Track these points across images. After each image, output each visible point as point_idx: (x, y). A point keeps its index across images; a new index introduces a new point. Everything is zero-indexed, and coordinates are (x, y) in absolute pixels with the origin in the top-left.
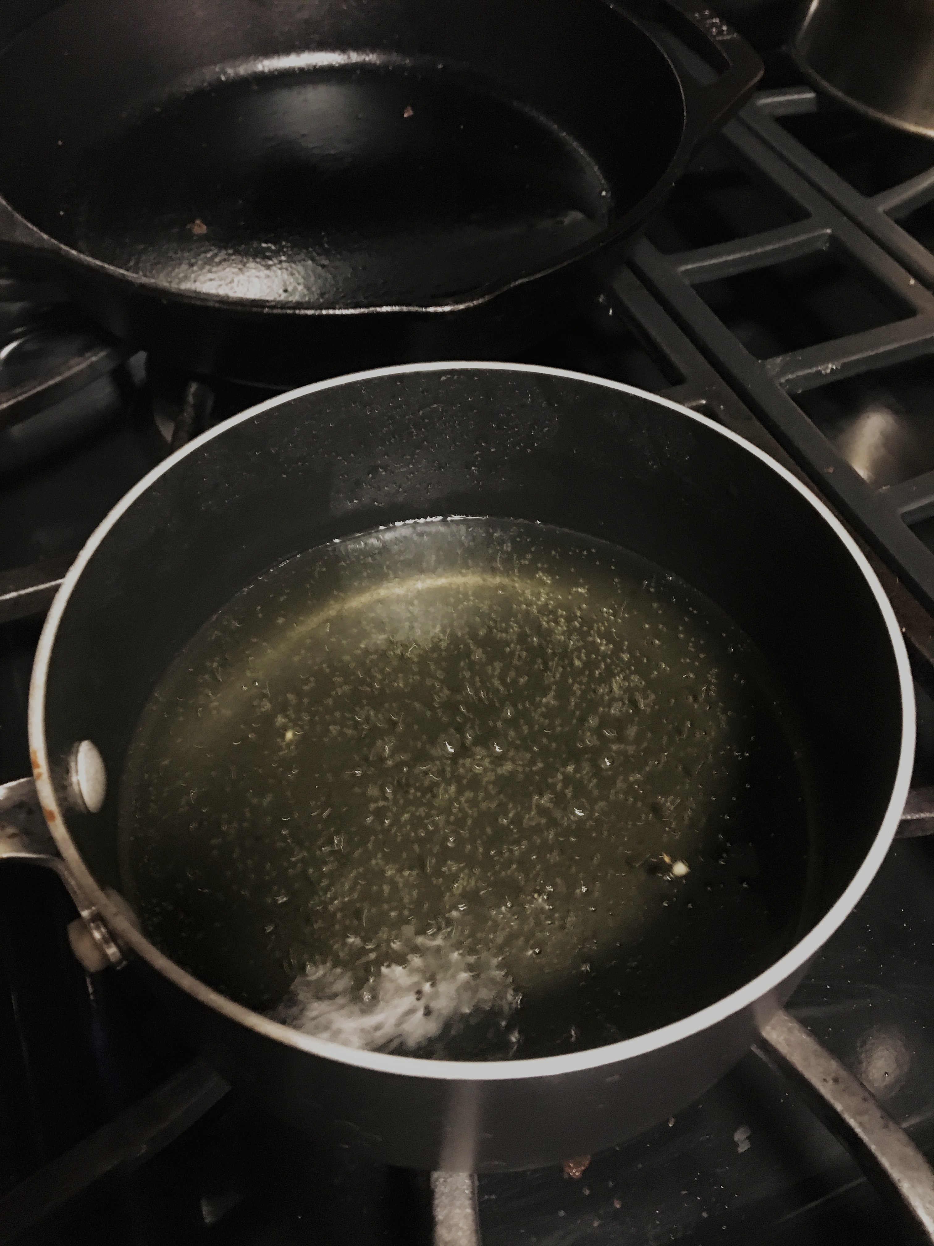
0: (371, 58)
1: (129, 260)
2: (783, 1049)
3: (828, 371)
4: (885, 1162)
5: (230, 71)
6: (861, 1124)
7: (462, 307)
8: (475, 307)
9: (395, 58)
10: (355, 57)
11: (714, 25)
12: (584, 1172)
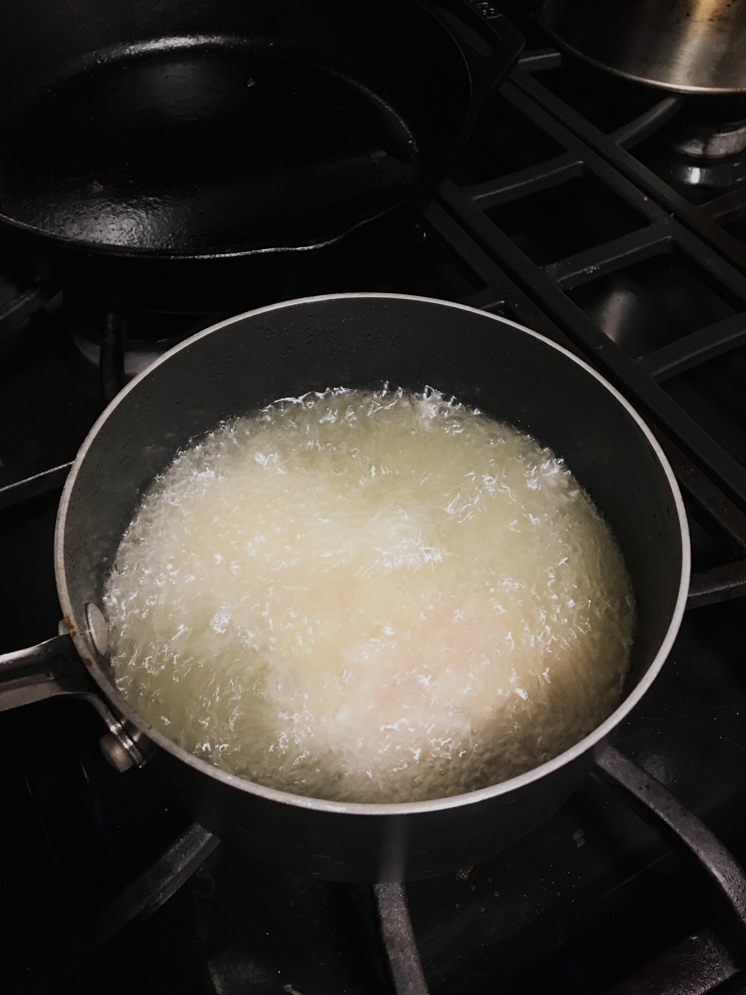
0: (216, 40)
1: (44, 218)
2: (609, 769)
3: (591, 272)
4: (686, 839)
5: (104, 56)
6: (668, 816)
7: (322, 245)
8: (332, 245)
9: (234, 40)
10: (203, 40)
11: (484, 7)
12: (470, 874)
